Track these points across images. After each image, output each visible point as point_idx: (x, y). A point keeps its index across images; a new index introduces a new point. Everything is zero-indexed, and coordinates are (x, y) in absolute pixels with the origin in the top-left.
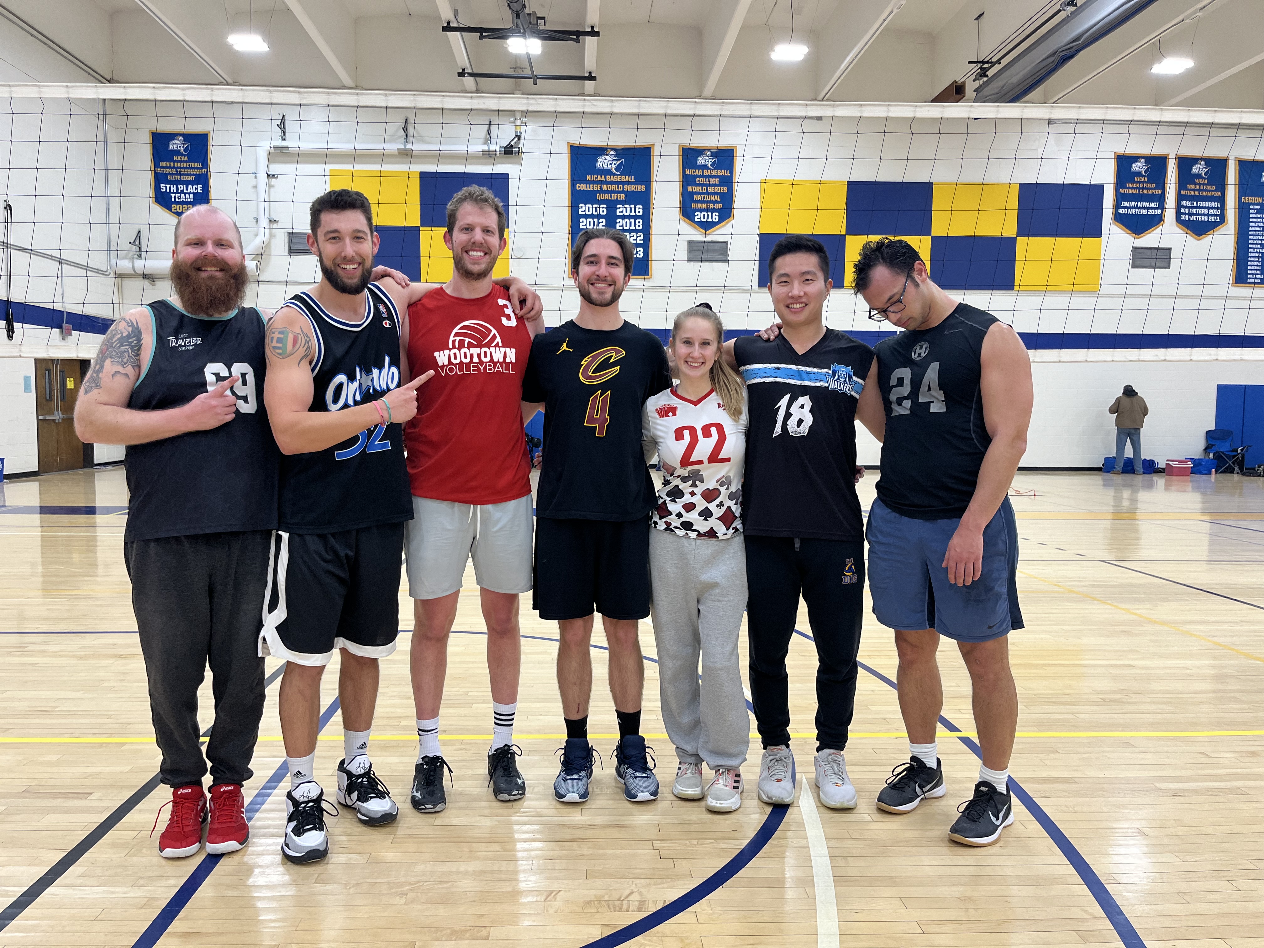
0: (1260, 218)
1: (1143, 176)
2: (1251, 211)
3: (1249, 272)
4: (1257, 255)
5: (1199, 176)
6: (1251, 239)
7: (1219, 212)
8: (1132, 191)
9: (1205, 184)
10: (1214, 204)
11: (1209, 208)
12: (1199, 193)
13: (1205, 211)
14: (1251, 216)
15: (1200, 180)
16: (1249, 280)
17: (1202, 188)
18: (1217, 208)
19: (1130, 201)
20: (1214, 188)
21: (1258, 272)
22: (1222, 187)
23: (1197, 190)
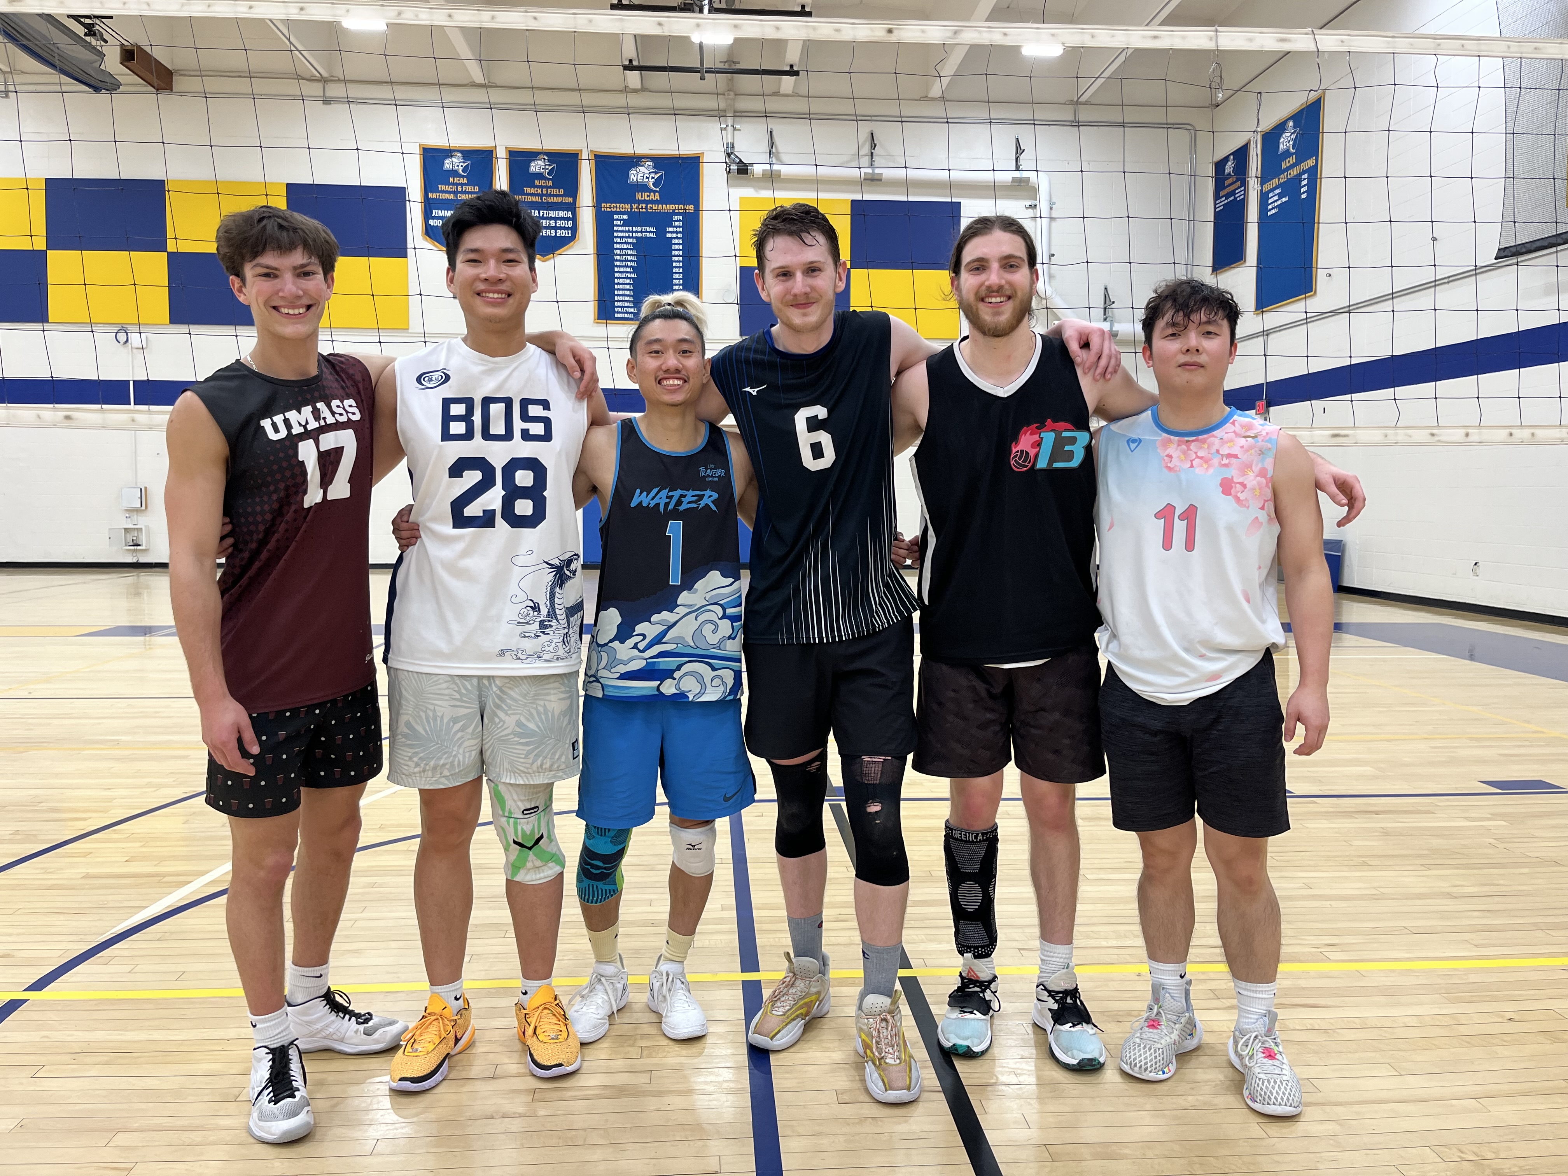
0: (629, 231)
1: (461, 176)
2: (615, 223)
3: (616, 304)
4: (628, 281)
5: (540, 176)
6: (617, 260)
7: (570, 224)
8: (447, 196)
9: (550, 187)
10: (562, 214)
11: (555, 219)
12: (541, 199)
13: (553, 223)
14: (615, 228)
15: (542, 183)
16: (617, 315)
17: (545, 192)
18: (568, 219)
19: (444, 210)
20: (562, 191)
21: (629, 304)
22: (573, 190)
23: (538, 195)
